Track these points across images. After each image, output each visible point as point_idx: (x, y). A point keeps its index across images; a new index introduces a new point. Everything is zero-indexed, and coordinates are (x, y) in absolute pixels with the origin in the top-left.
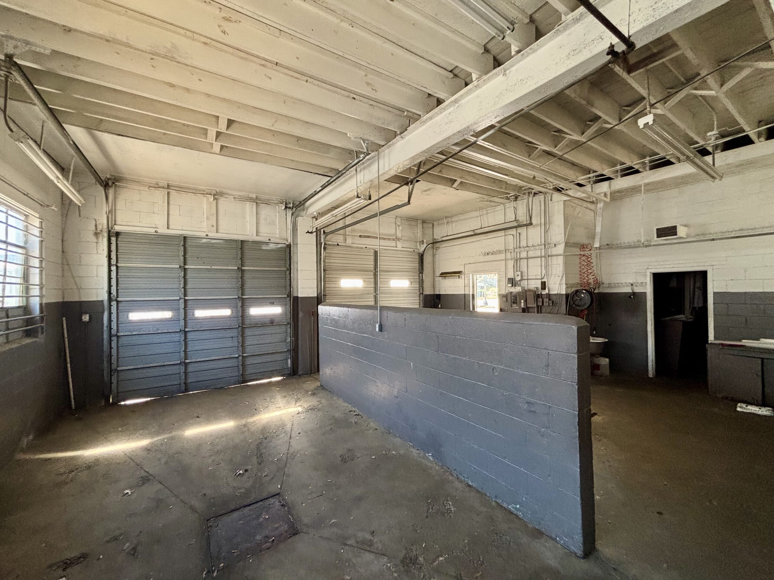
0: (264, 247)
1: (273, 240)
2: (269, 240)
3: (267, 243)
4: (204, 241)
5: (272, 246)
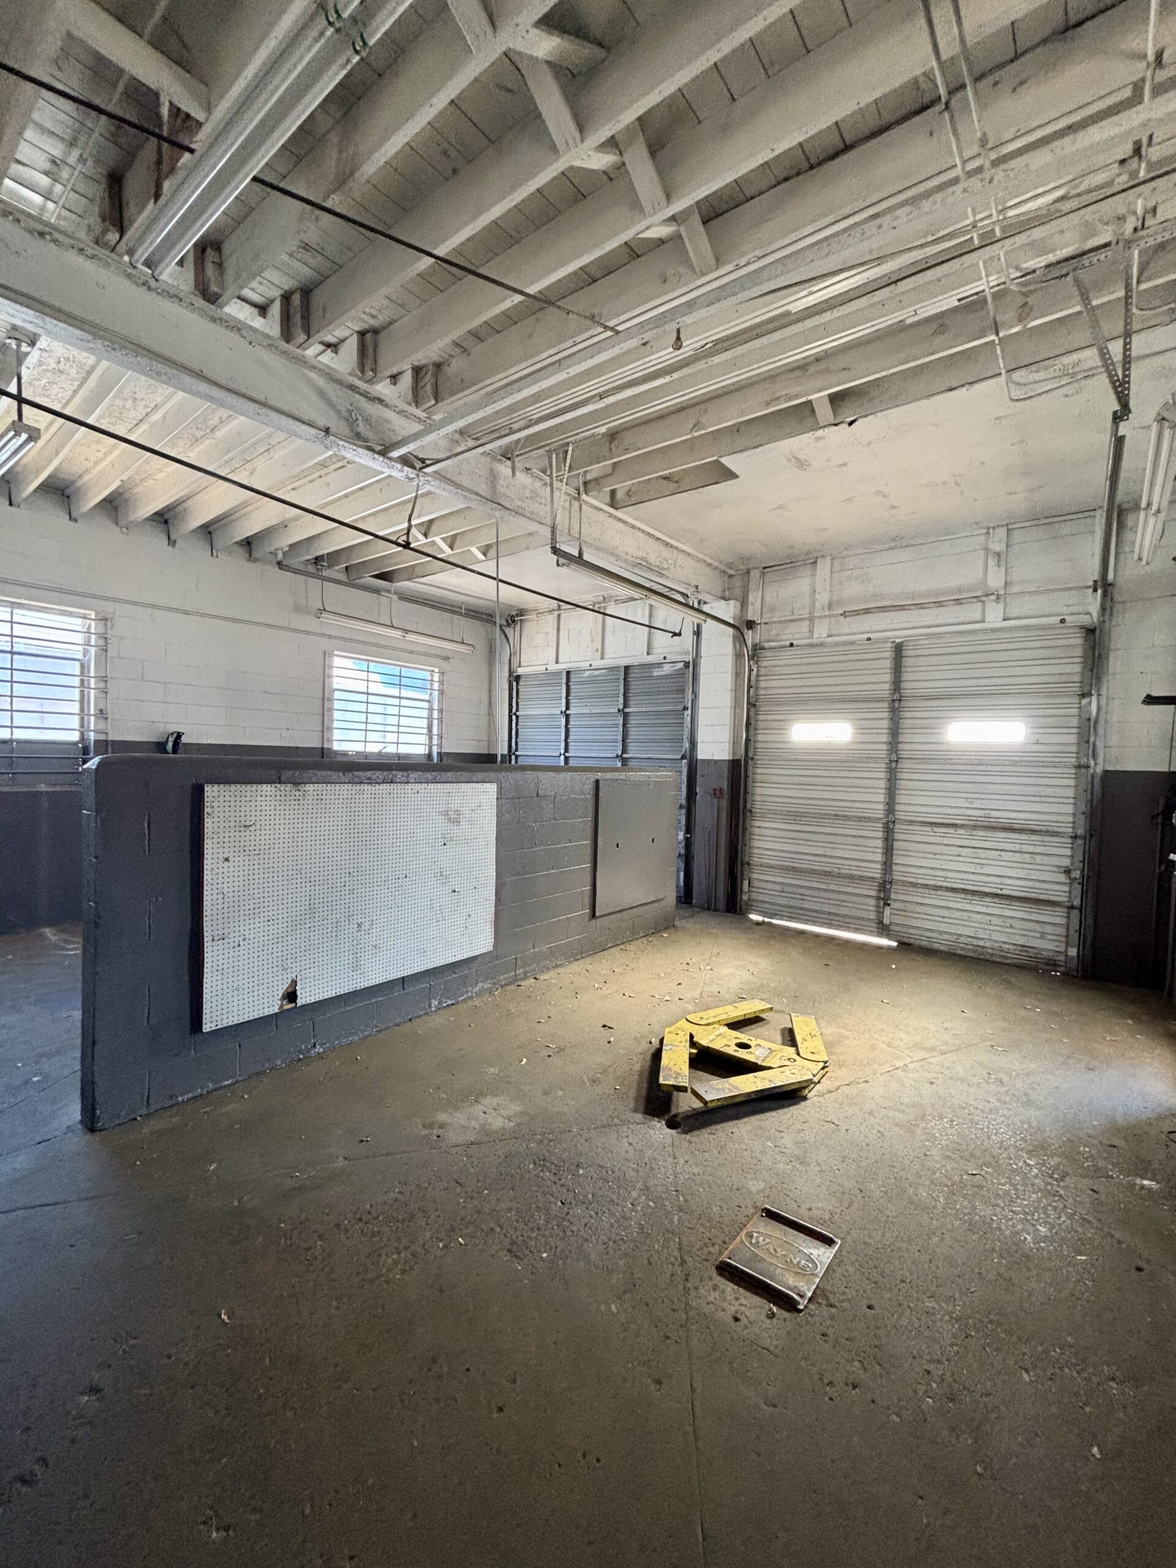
0: (656, 673)
1: (670, 658)
2: (665, 658)
3: (659, 665)
4: (587, 673)
5: (667, 669)
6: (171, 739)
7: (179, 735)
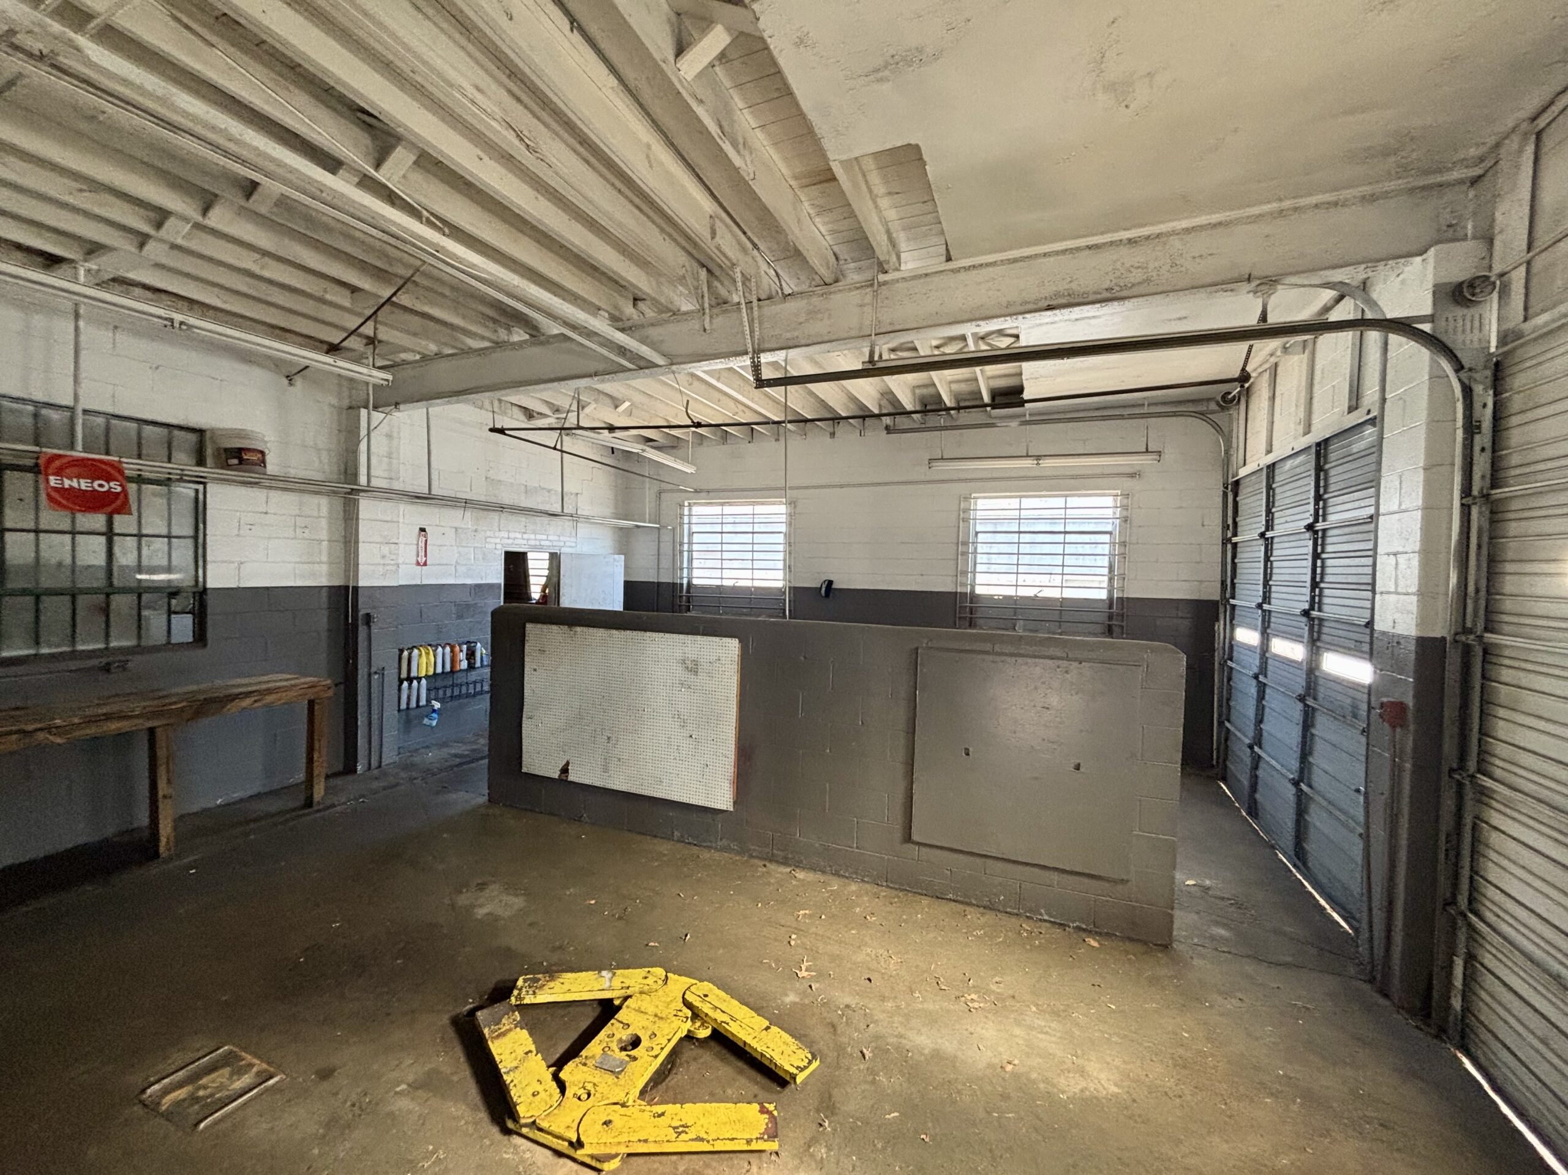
0: (1357, 444)
2: (1368, 412)
3: (1360, 429)
4: (1289, 463)
5: (1369, 434)
6: (824, 586)
7: (830, 583)
